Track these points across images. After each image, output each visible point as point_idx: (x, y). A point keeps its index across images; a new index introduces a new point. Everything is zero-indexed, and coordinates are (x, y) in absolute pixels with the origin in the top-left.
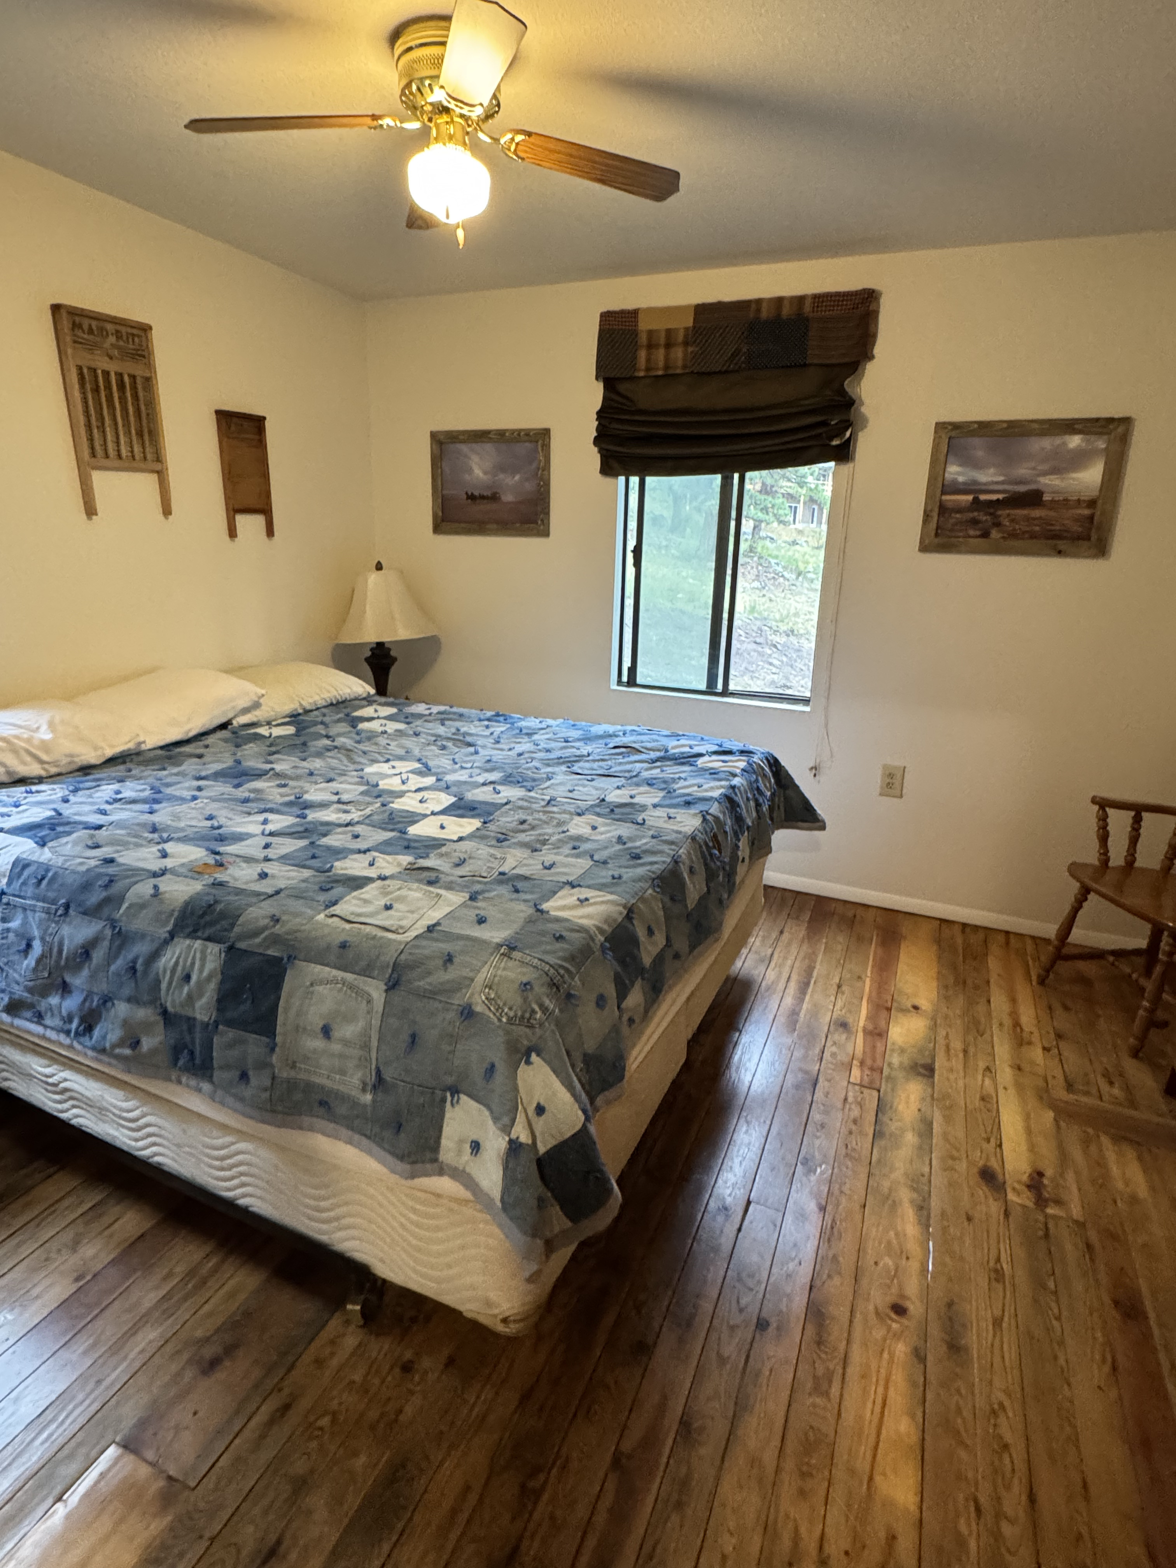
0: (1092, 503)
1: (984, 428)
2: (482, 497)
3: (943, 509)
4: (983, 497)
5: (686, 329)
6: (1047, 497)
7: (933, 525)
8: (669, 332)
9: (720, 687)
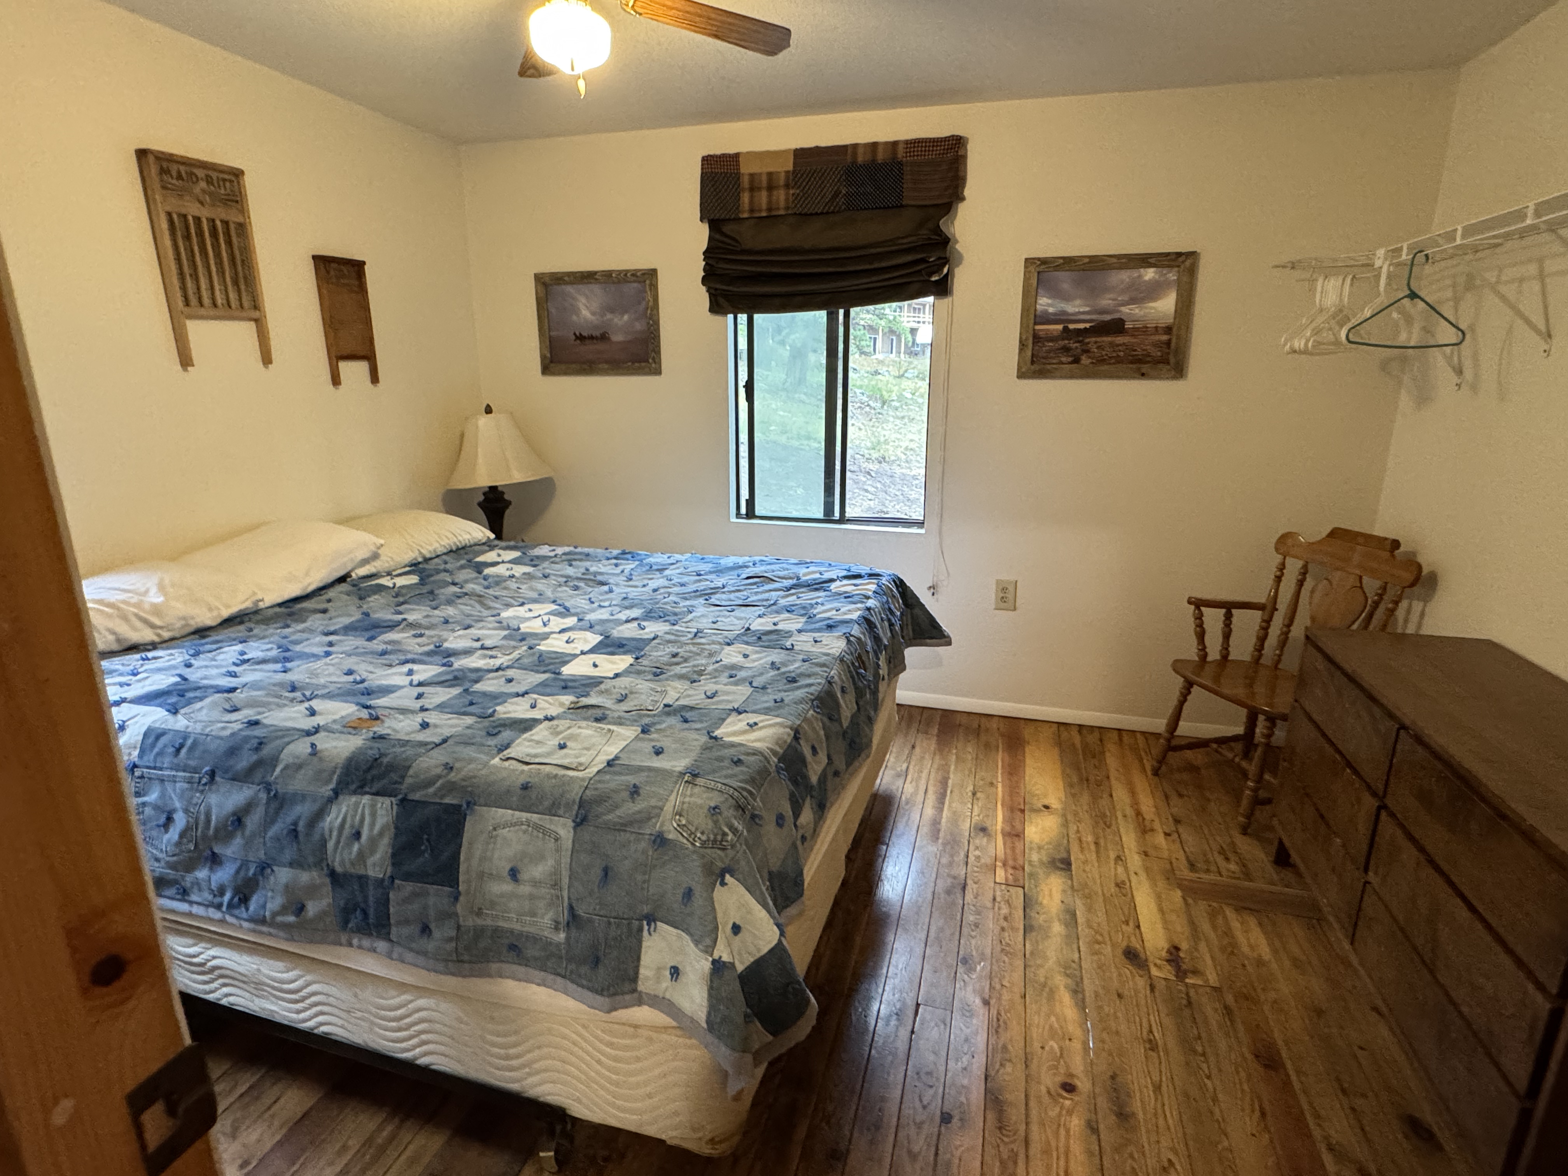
0: (1168, 330)
1: (1068, 263)
2: (591, 338)
3: (1037, 338)
4: (1072, 326)
5: (787, 172)
6: (1128, 325)
7: (1029, 353)
8: (770, 174)
9: (837, 515)
